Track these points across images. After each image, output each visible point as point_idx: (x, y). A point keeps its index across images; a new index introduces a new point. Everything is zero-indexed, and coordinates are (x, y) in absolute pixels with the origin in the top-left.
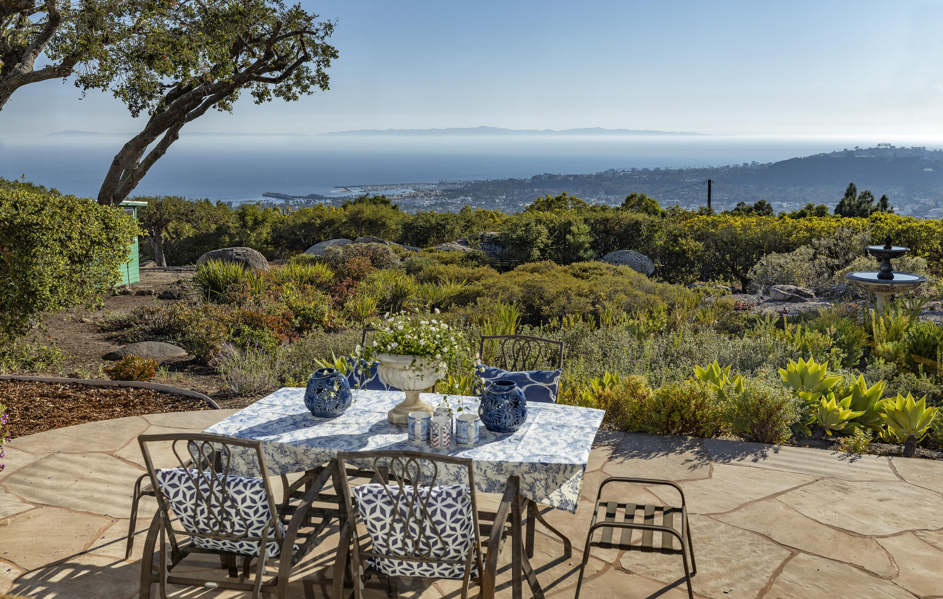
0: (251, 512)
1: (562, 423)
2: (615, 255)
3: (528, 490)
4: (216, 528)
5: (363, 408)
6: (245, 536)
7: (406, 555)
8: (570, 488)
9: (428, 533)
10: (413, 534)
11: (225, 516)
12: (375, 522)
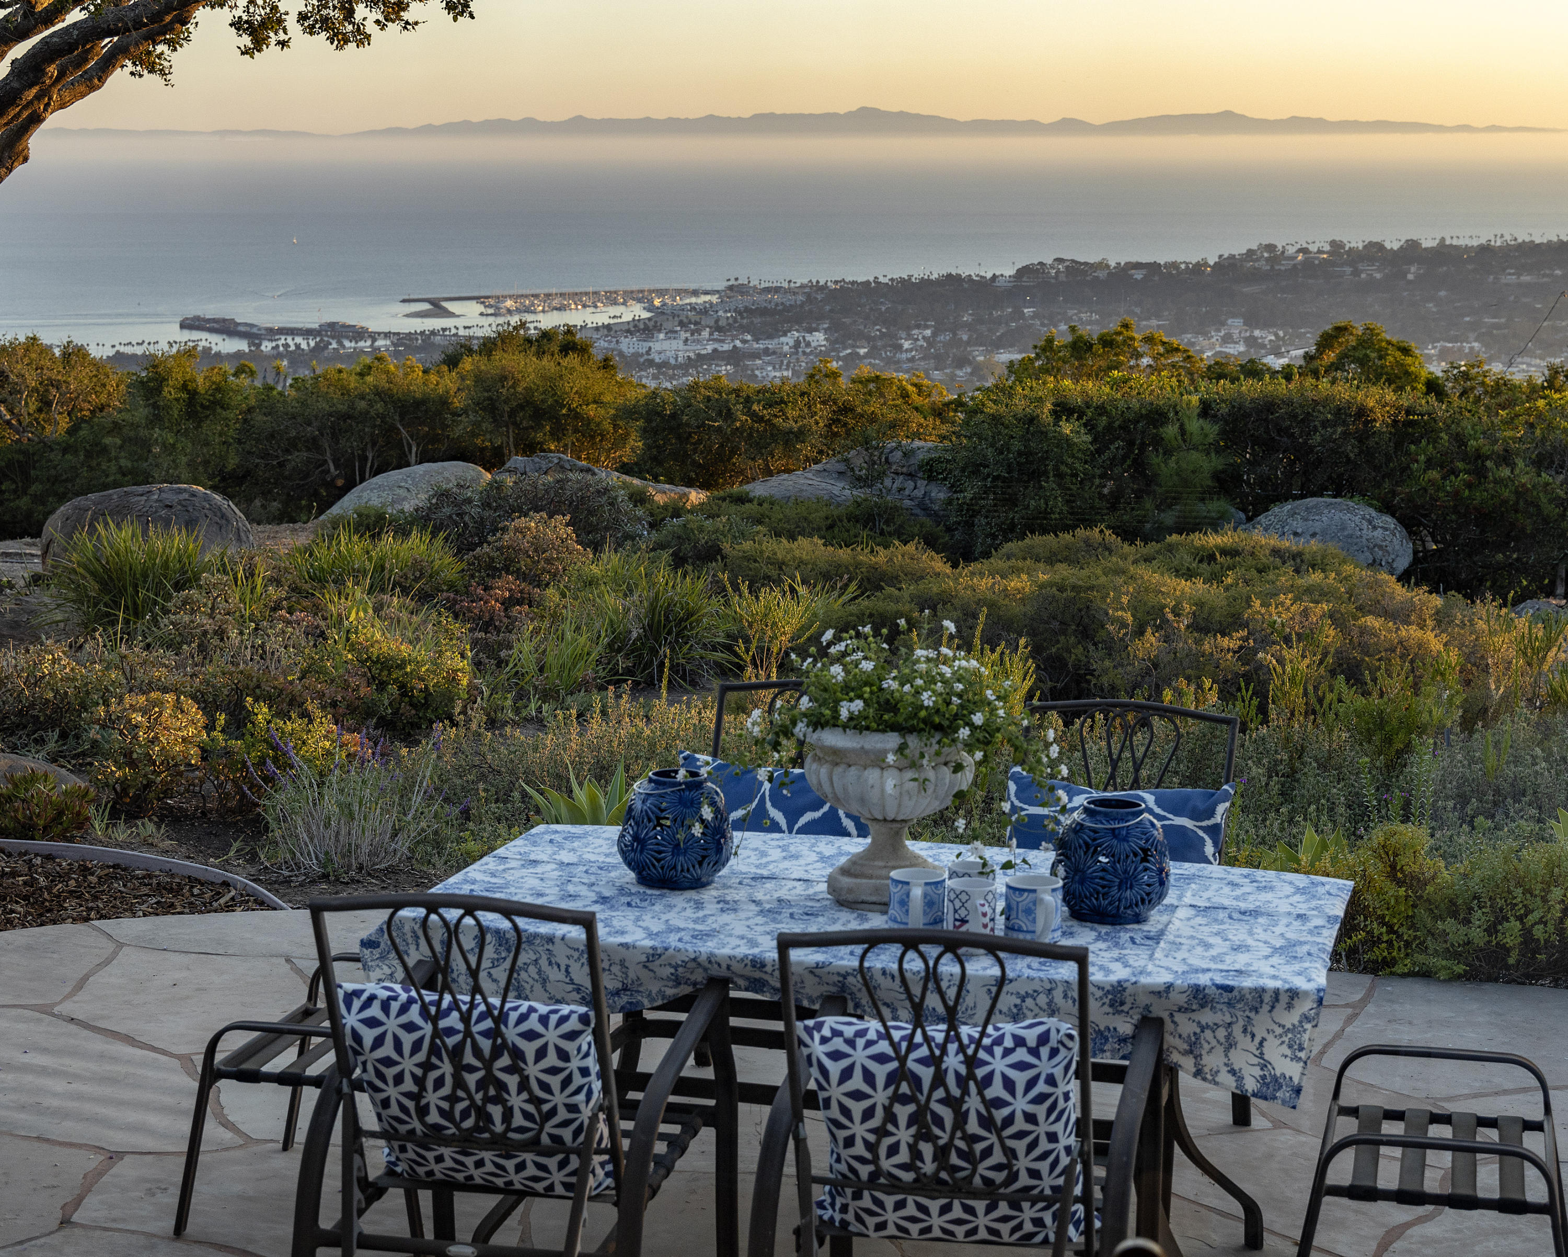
0: (555, 1082)
1: (1251, 907)
2: (1293, 514)
3: (1186, 1053)
4: (469, 1123)
5: (754, 870)
6: (533, 1145)
7: (916, 1180)
8: (1285, 1046)
9: (973, 1127)
10: (937, 1131)
11: (492, 1092)
12: (849, 1103)
